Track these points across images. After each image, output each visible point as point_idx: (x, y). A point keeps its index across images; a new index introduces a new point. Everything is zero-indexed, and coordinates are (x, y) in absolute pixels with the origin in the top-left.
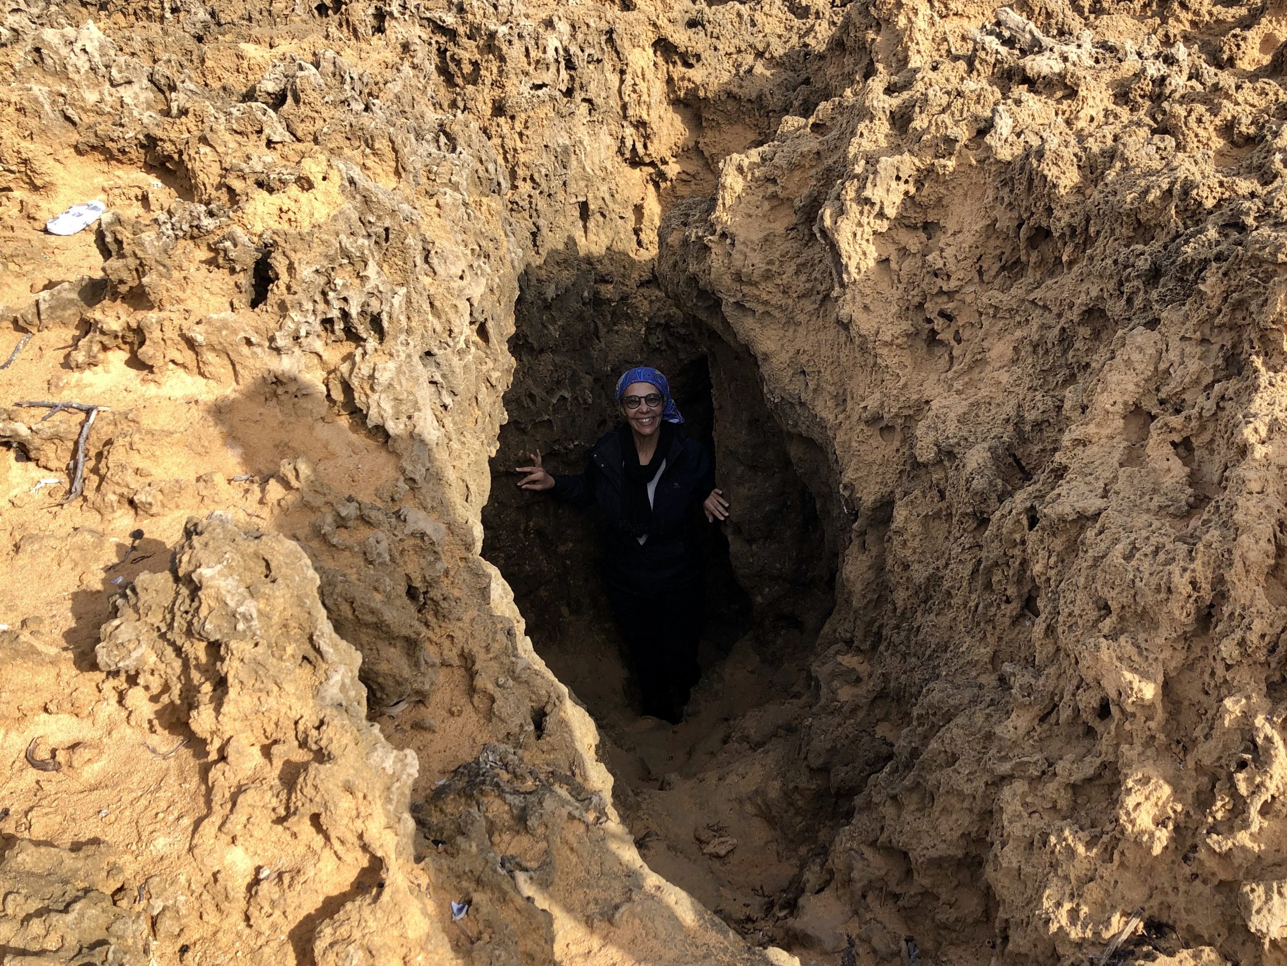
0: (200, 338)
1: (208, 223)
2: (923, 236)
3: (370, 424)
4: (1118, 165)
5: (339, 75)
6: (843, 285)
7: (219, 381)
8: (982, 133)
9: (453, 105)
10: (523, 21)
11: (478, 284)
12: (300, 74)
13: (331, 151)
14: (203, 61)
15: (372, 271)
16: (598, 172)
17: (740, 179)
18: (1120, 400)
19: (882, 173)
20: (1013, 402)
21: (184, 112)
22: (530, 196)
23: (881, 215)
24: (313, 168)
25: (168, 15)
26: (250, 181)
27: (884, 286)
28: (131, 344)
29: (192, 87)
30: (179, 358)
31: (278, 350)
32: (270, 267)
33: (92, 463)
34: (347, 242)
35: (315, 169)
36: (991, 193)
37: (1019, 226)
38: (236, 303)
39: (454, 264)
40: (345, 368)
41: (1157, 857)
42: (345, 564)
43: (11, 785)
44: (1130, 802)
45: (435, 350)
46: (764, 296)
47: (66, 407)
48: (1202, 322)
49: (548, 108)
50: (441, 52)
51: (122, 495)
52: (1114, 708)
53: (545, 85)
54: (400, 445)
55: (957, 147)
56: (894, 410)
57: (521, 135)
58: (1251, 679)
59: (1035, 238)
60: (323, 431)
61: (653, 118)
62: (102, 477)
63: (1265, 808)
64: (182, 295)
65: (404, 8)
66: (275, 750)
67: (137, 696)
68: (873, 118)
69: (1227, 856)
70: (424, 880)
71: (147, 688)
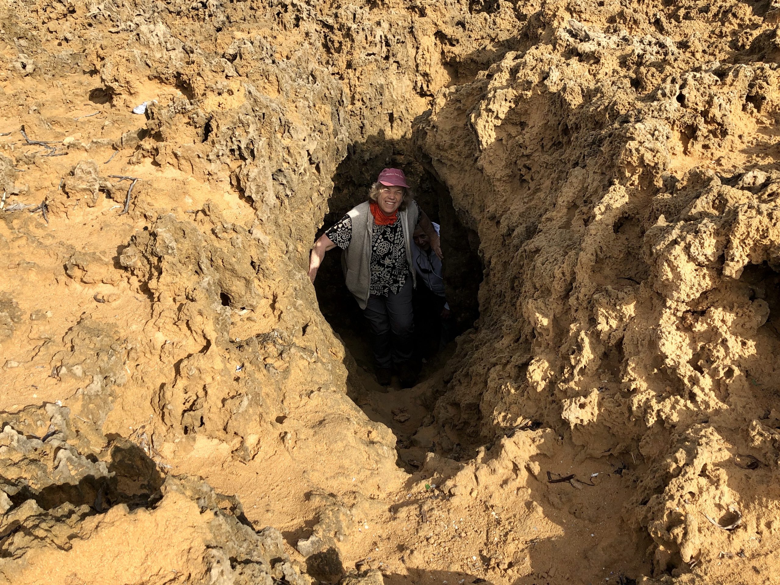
0: (179, 154)
1: (189, 107)
2: (519, 128)
3: (246, 195)
4: (599, 95)
5: (261, 47)
6: (481, 151)
7: (186, 172)
8: (545, 78)
9: (328, 63)
10: (366, 22)
11: (313, 144)
12: (243, 46)
13: (254, 81)
14: (216, 40)
15: (251, 129)
16: (400, 99)
17: (444, 100)
18: (566, 200)
19: (498, 97)
21: (193, 62)
22: (360, 109)
23: (497, 117)
25: (207, 18)
27: (500, 152)
28: (154, 155)
29: (200, 51)
30: (171, 162)
31: (210, 160)
32: (210, 126)
33: (133, 201)
34: (242, 117)
35: (235, 86)
36: (547, 108)
37: (559, 124)
38: (196, 141)
39: (301, 133)
40: (237, 170)
41: (540, 393)
42: (223, 246)
43: (88, 306)
44: (531, 368)
45: (283, 169)
46: (450, 157)
47: (126, 178)
48: (602, 165)
49: (373, 66)
50: (325, 37)
51: (142, 213)
52: (535, 332)
53: (374, 54)
54: (258, 205)
55: (533, 85)
56: (500, 213)
57: (358, 78)
58: (582, 315)
59: (566, 131)
60: (227, 197)
61: (432, 72)
62: (135, 205)
63: (582, 371)
64: (175, 136)
65: (310, 15)
66: (177, 298)
67: (134, 279)
68: (502, 71)
69: (565, 392)
70: (228, 356)
71: (137, 276)
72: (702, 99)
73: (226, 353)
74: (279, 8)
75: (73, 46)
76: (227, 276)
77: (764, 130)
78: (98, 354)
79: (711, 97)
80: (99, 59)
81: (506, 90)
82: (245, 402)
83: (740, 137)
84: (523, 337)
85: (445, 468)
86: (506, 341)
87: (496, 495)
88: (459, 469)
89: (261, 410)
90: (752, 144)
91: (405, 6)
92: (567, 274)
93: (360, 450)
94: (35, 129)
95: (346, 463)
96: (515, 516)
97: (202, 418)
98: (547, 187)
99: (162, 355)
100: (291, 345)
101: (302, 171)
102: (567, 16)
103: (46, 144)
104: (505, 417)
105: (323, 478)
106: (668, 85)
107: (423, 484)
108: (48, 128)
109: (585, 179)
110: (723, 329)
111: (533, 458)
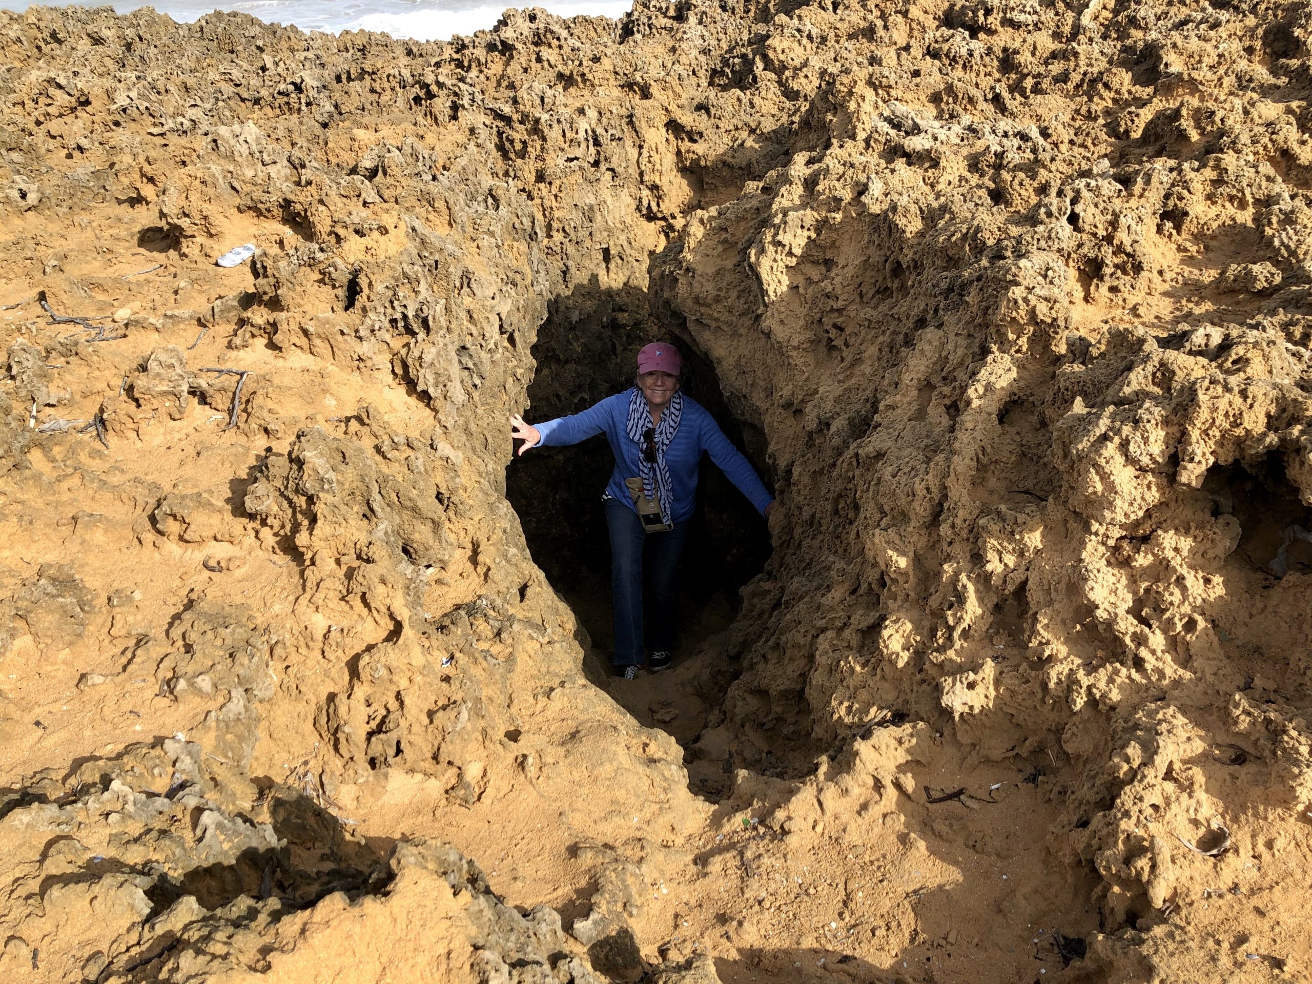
0: (311, 330)
1: (320, 256)
2: (824, 269)
3: (419, 389)
4: (947, 216)
5: (415, 156)
6: (766, 306)
7: (322, 358)
8: (861, 194)
9: (506, 174)
10: (562, 110)
11: (506, 303)
12: (388, 155)
13: (407, 208)
14: (326, 144)
15: (423, 287)
16: (618, 225)
17: (702, 229)
18: (915, 377)
19: (790, 223)
20: (872, 387)
21: (309, 183)
22: (562, 243)
23: (790, 254)
24: (388, 220)
25: (304, 107)
26: (351, 230)
27: (795, 306)
28: (269, 333)
29: (316, 165)
30: (298, 344)
31: (360, 338)
32: (357, 284)
33: (243, 406)
34: (407, 269)
35: (390, 221)
36: (866, 237)
37: (886, 261)
38: (335, 308)
39: (488, 289)
40: (403, 352)
41: (901, 670)
42: (395, 471)
43: (195, 578)
44: (885, 633)
45: (468, 346)
46: (716, 315)
47: (229, 372)
48: (967, 323)
49: (578, 177)
50: (500, 134)
51: (260, 425)
52: (886, 578)
53: (577, 159)
54: (438, 404)
55: (843, 204)
56: (800, 397)
57: (556, 196)
58: (960, 550)
59: (897, 270)
60: (389, 394)
61: (664, 183)
62: (249, 415)
63: (965, 634)
64: (302, 302)
65: (473, 101)
66: (343, 559)
67: (266, 533)
68: (791, 183)
69: (941, 666)
70: (427, 644)
71: (272, 527)
72: (1103, 218)
73: (423, 639)
74: (417, 90)
75: (92, 159)
76: (405, 517)
77: (1189, 261)
78: (231, 655)
79: (1116, 216)
80: (145, 180)
81: (802, 212)
82: (465, 715)
83: (1161, 273)
84: (864, 587)
85: (769, 792)
86: (837, 593)
87: (852, 827)
88: (792, 792)
89: (482, 723)
90: (1177, 282)
91: (618, 83)
92: (934, 490)
93: (638, 773)
94: (64, 298)
95: (621, 795)
96: (884, 856)
97: (398, 743)
98: (872, 356)
99: (326, 648)
100: (511, 619)
101: (492, 346)
102: (869, 94)
103: (84, 322)
104: (849, 709)
105: (589, 822)
106: (1053, 200)
107: (739, 819)
108: (84, 295)
109: (943, 344)
110: (1176, 562)
111: (902, 769)
